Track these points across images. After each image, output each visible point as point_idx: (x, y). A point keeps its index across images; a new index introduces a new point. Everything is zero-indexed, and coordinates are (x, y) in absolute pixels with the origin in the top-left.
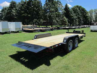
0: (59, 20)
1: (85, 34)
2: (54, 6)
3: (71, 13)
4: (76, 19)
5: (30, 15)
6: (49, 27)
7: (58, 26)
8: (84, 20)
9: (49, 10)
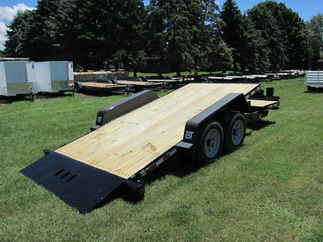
0: (203, 54)
1: (276, 99)
2: (184, 5)
3: (246, 29)
4: (264, 50)
5: (102, 38)
6: (168, 78)
7: (200, 73)
8: (291, 51)
9: (169, 17)
